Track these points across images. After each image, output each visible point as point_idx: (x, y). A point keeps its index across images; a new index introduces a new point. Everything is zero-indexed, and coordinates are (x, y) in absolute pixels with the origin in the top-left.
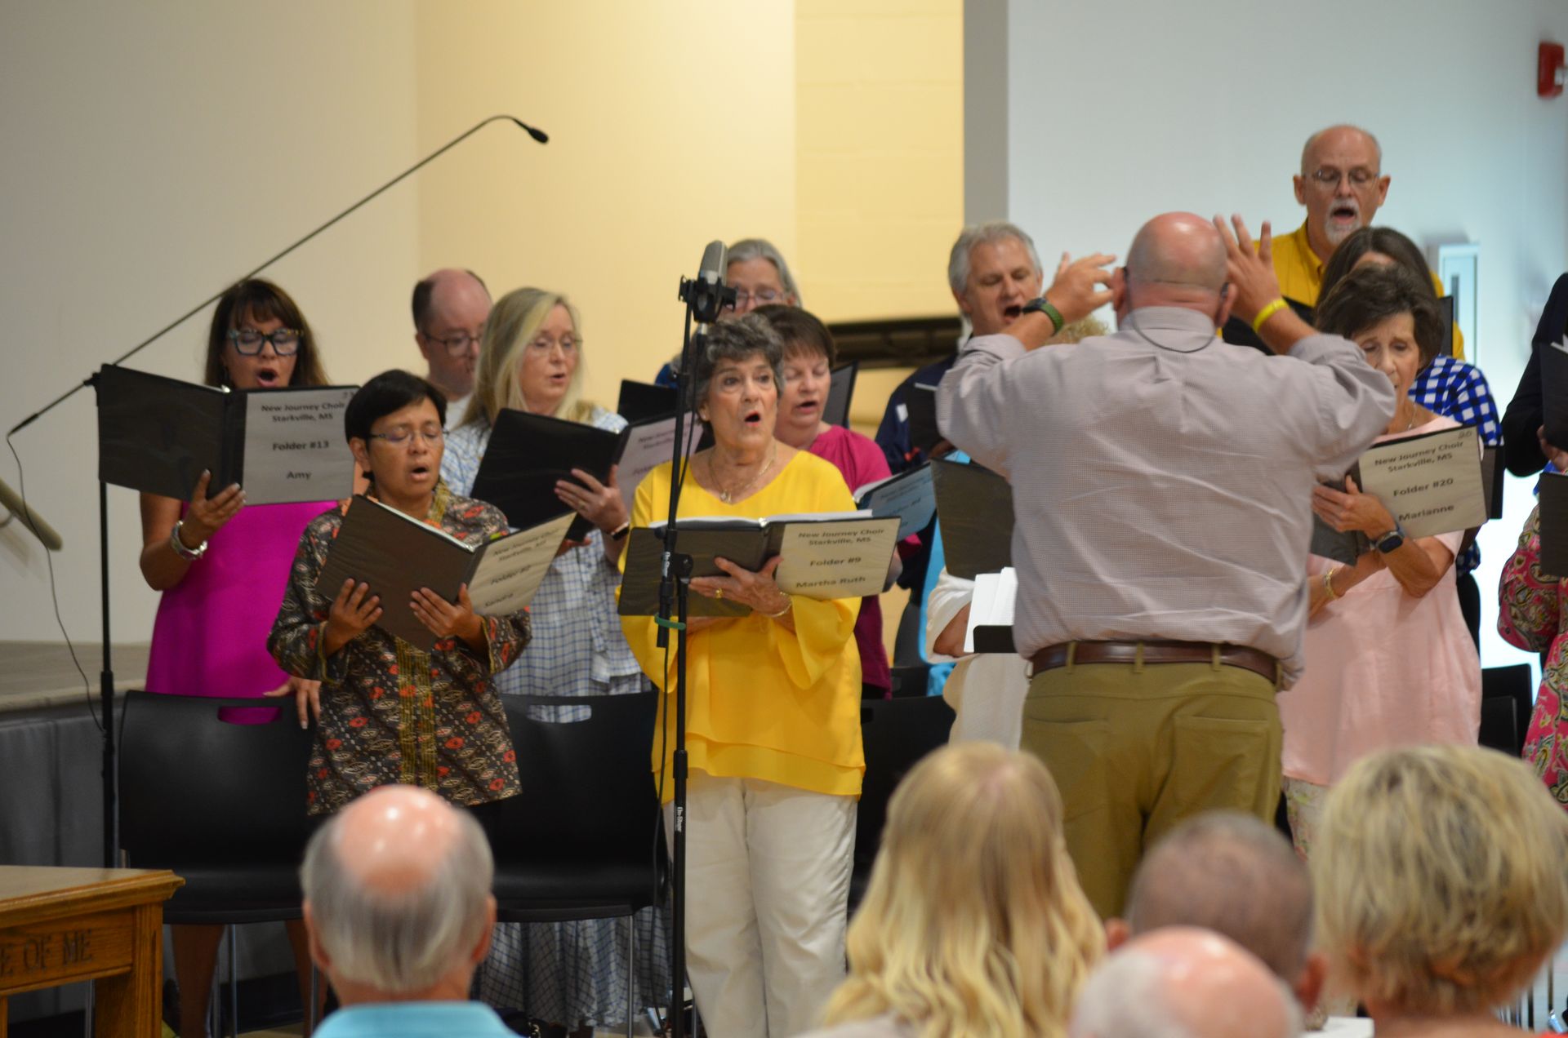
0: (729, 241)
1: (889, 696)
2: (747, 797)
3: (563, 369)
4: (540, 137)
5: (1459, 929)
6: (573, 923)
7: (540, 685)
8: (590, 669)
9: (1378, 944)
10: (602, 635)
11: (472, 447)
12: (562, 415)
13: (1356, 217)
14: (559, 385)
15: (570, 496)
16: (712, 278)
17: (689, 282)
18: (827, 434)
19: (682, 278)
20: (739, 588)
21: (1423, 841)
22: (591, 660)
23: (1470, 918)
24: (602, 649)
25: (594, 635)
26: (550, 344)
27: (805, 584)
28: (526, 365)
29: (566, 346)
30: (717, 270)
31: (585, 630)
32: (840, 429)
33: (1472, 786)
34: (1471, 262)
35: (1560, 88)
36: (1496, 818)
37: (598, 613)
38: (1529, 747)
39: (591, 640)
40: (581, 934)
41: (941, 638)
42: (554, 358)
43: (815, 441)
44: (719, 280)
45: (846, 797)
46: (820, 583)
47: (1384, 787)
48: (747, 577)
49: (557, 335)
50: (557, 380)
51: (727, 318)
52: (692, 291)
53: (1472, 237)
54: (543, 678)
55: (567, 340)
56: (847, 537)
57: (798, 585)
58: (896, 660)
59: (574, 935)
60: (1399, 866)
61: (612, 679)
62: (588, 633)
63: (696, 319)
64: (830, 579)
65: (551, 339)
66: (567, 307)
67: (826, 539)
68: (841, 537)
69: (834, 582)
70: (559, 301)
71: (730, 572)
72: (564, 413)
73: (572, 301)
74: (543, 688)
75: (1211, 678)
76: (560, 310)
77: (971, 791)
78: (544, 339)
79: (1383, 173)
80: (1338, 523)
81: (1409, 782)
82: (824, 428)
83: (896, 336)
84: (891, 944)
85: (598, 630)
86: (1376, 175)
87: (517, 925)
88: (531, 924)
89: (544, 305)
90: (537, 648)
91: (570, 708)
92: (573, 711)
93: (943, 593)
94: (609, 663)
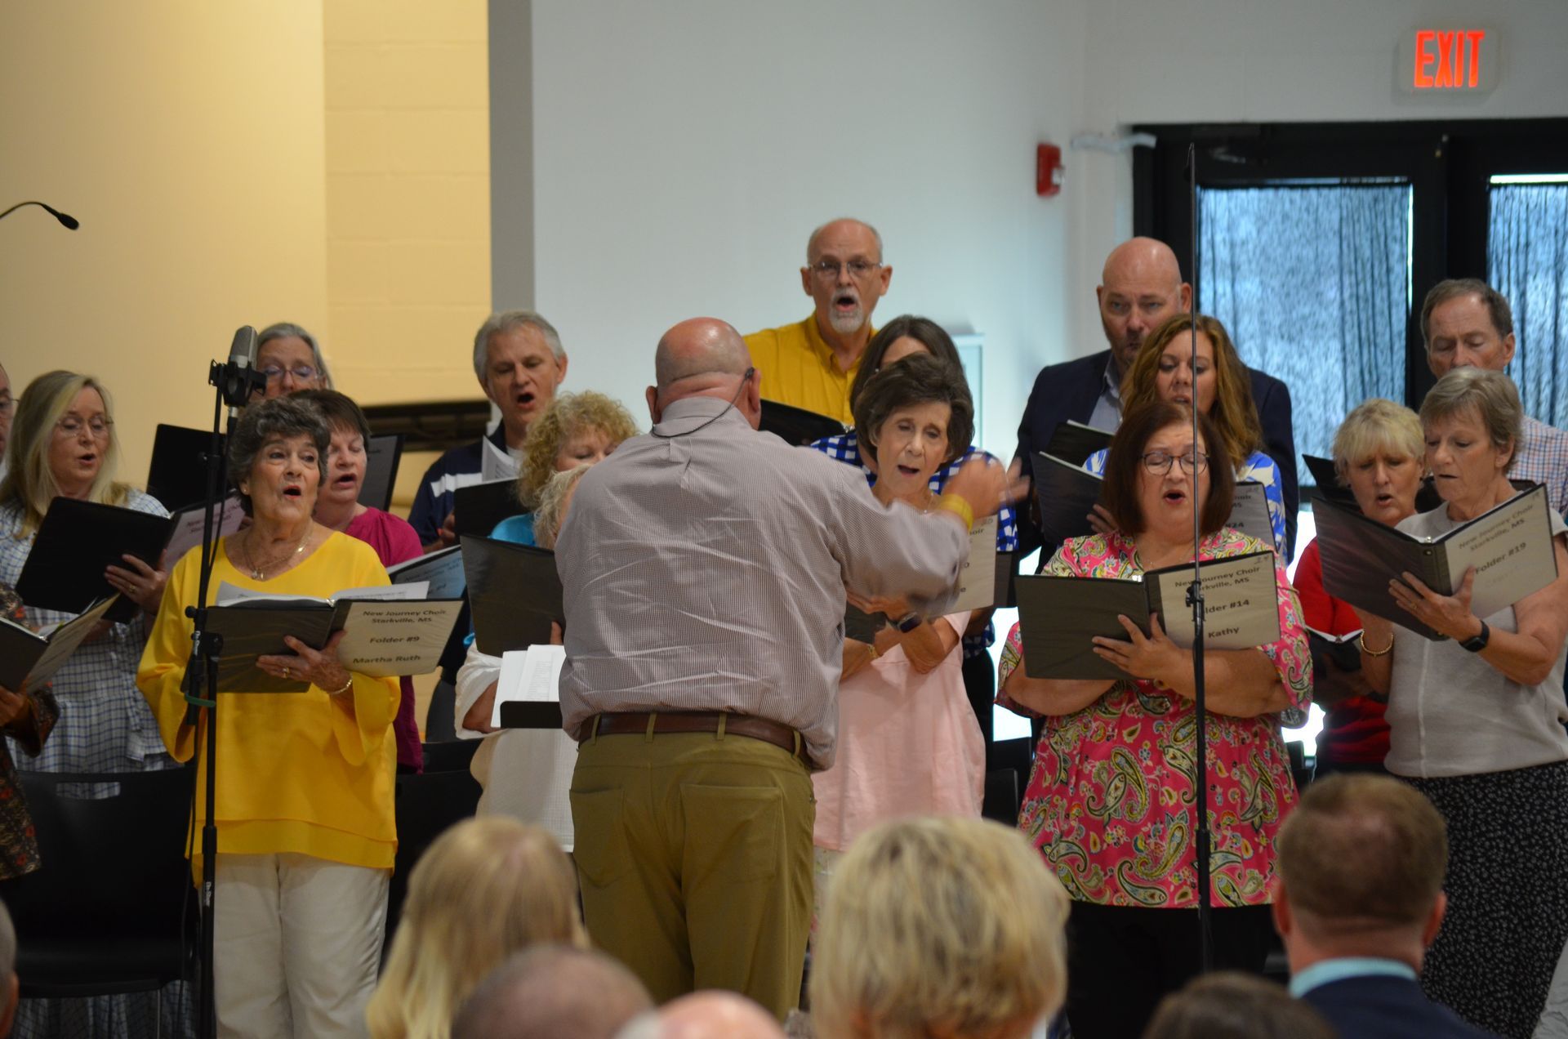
0: (259, 327)
1: (420, 771)
2: (281, 870)
3: (93, 450)
4: (70, 223)
5: (955, 993)
6: (106, 997)
7: (76, 763)
8: (126, 747)
9: (881, 1009)
10: (138, 713)
11: (6, 528)
12: (96, 498)
13: (857, 305)
14: (89, 467)
15: (120, 580)
16: (242, 362)
17: (219, 365)
18: (362, 516)
19: (213, 361)
20: (307, 667)
21: (922, 909)
22: (126, 738)
23: (965, 982)
24: (138, 728)
25: (130, 714)
26: (79, 426)
27: (362, 660)
28: (55, 445)
29: (96, 428)
30: (247, 355)
31: (121, 709)
32: (377, 511)
33: (969, 855)
34: (976, 353)
35: (1057, 188)
36: (991, 886)
37: (134, 693)
38: (1024, 816)
39: (127, 718)
40: (115, 1009)
41: (470, 714)
42: (83, 439)
43: (352, 523)
44: (249, 364)
45: (378, 870)
46: (377, 660)
47: (886, 857)
48: (315, 655)
49: (86, 417)
50: (86, 462)
51: (259, 402)
52: (221, 376)
53: (977, 329)
54: (79, 756)
55: (97, 422)
56: (409, 617)
57: (356, 660)
58: (427, 736)
59: (108, 1009)
60: (899, 934)
61: (146, 756)
62: (123, 711)
63: (225, 403)
64: (386, 656)
65: (80, 420)
66: (98, 390)
67: (389, 617)
68: (404, 617)
69: (390, 660)
70: (88, 383)
71: (299, 651)
72: (97, 497)
73: (102, 383)
74: (78, 766)
75: (714, 747)
76: (91, 391)
77: (494, 863)
78: (72, 422)
79: (885, 264)
80: (868, 606)
81: (910, 854)
82: (360, 510)
83: (426, 420)
84: (413, 1014)
85: (134, 709)
86: (878, 265)
87: (45, 1001)
88: (63, 1000)
89: (74, 386)
90: (73, 726)
91: (105, 785)
92: (109, 788)
93: (471, 670)
94: (143, 742)
